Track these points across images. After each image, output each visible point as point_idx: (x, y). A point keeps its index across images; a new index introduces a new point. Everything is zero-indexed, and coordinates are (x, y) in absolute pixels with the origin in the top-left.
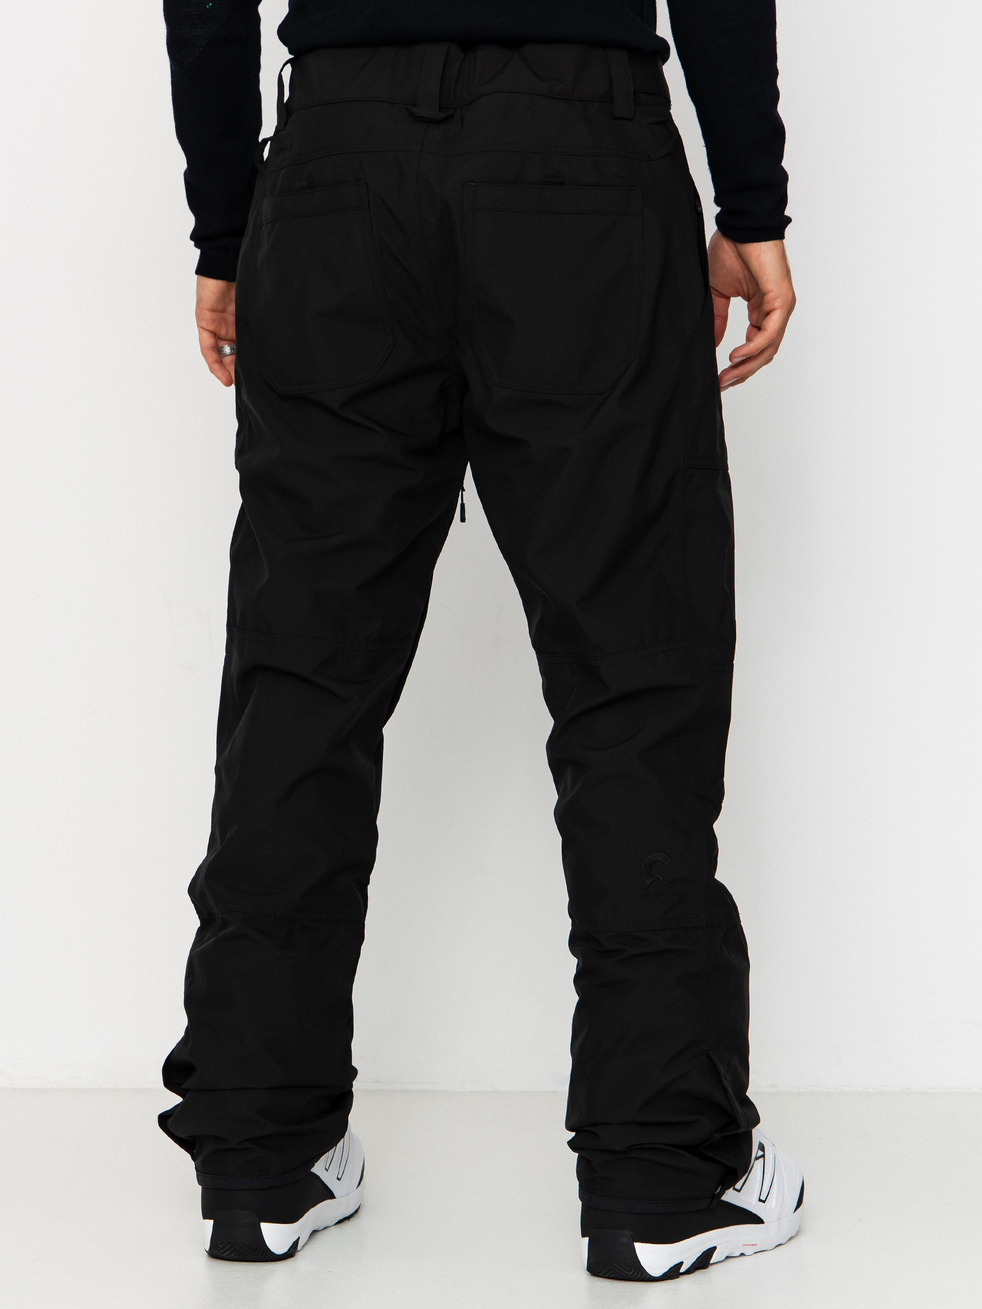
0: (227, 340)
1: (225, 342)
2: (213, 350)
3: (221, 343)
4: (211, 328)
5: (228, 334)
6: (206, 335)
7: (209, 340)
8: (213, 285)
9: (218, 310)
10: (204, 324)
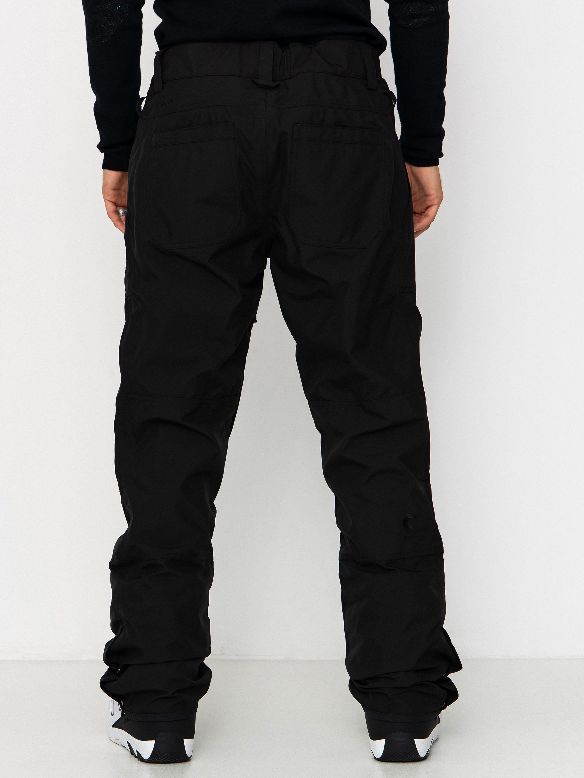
0: (121, 206)
1: (120, 208)
2: (115, 213)
3: (118, 208)
4: (113, 200)
5: (122, 203)
6: (110, 205)
7: (112, 207)
8: (113, 175)
9: (117, 189)
10: (109, 198)
